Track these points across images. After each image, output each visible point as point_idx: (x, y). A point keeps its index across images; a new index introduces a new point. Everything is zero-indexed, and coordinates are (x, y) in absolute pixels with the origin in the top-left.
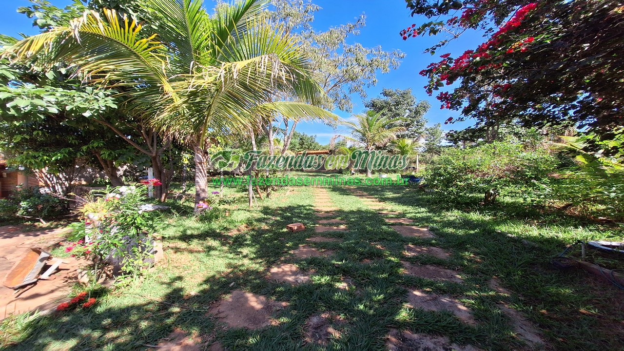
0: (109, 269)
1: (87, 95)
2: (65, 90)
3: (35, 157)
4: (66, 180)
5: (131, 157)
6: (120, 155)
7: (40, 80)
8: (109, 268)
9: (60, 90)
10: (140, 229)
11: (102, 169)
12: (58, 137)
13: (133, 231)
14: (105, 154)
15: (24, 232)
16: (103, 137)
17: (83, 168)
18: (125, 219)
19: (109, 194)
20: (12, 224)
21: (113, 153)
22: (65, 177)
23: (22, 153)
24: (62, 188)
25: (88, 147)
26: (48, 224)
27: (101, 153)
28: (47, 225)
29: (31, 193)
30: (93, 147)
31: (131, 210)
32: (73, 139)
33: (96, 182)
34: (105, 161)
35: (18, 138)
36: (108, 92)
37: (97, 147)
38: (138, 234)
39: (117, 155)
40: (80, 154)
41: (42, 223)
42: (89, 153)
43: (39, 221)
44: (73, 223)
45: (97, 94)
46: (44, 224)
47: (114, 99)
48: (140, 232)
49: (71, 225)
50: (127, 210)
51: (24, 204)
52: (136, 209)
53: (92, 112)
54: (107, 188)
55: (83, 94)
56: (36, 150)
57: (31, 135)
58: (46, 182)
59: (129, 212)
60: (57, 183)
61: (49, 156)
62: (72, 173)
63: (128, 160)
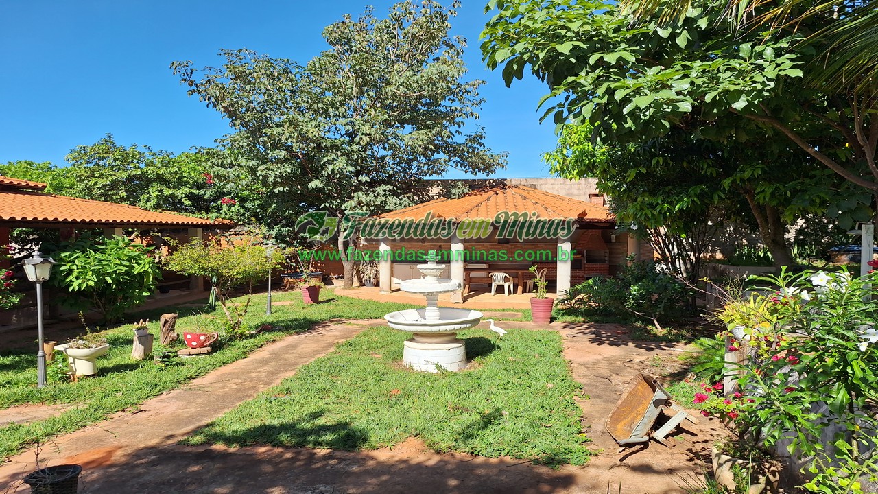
0: (772, 468)
1: (741, 61)
2: (705, 63)
3: (652, 207)
4: (693, 249)
5: (820, 197)
6: (795, 192)
7: (667, 58)
8: (772, 465)
9: (698, 63)
10: (859, 394)
11: (754, 227)
12: (685, 165)
13: (840, 395)
14: (764, 193)
15: (633, 340)
16: (762, 157)
17: (720, 226)
18: (821, 358)
19: (786, 289)
20: (619, 322)
21: (781, 187)
22: (691, 245)
23: (636, 200)
24: (685, 264)
25: (734, 182)
26: (665, 331)
27: (756, 192)
28: (663, 333)
29: (644, 272)
30: (742, 180)
31: (837, 336)
32: (709, 166)
33: (741, 255)
34: (762, 209)
35: (631, 175)
36: (783, 44)
37: (749, 179)
38: (851, 404)
39: (789, 194)
40: (719, 197)
41: (656, 328)
42: (734, 192)
43: (653, 324)
44: (703, 339)
45: (760, 55)
46: (660, 331)
47: (793, 56)
48: (859, 402)
49: (699, 342)
50: (827, 336)
51: (634, 290)
52: (850, 334)
53: (749, 98)
54: (782, 274)
55: (735, 63)
56: (653, 194)
57: (648, 168)
58: (663, 254)
59: (832, 341)
60: (678, 254)
61: (671, 203)
62: (701, 237)
63: (813, 203)
